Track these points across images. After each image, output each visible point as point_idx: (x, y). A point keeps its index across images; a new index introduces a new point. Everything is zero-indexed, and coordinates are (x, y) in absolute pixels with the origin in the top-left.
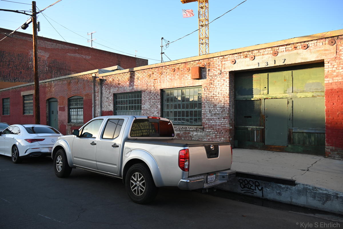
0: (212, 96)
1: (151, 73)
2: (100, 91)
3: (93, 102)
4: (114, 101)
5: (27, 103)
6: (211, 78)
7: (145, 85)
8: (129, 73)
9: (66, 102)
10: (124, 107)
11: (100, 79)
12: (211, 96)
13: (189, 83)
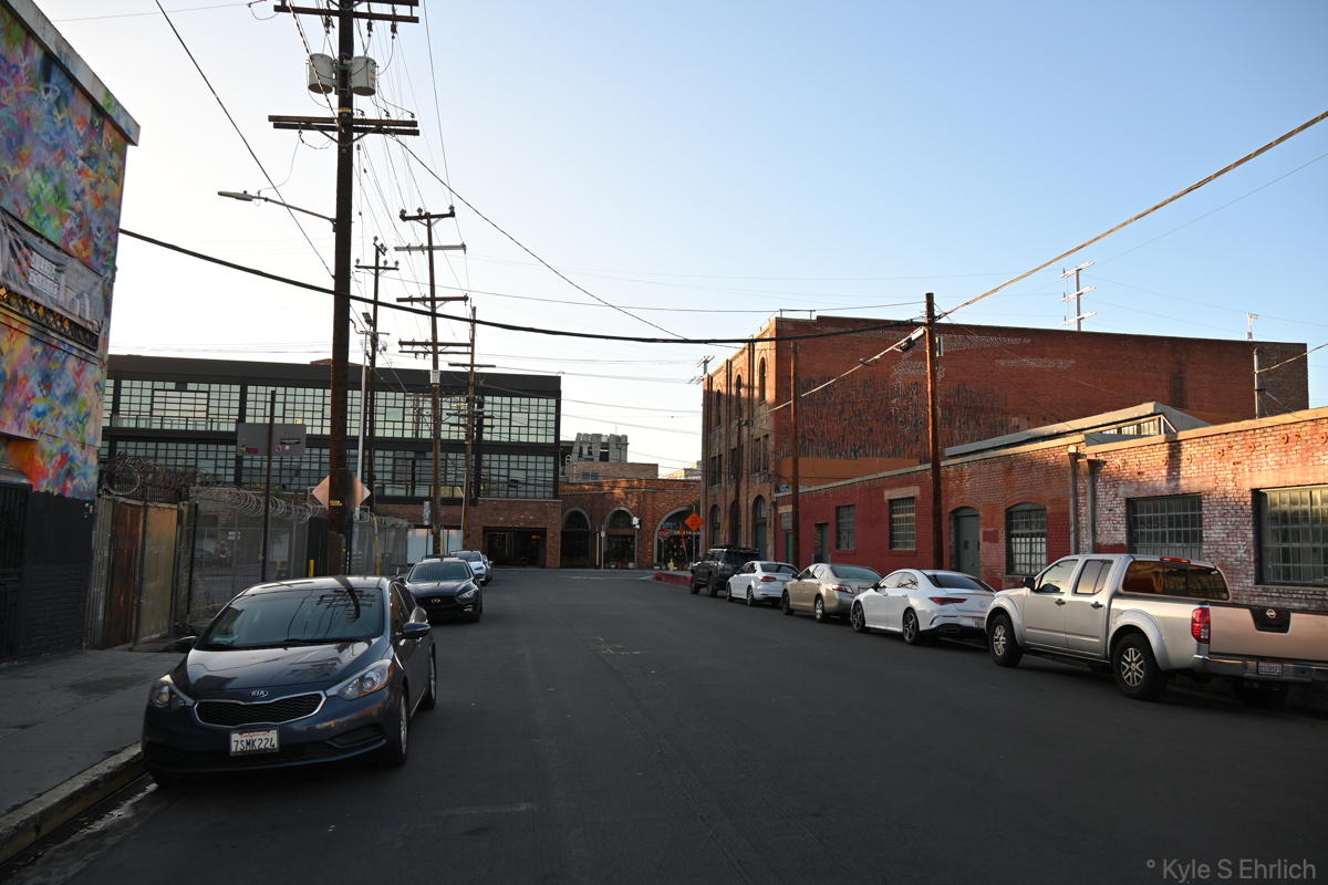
1: (1224, 445)
2: (1089, 492)
3: (1072, 519)
4: (1128, 517)
5: (900, 520)
7: (1211, 478)
8: (1167, 445)
9: (1001, 518)
10: (1156, 533)
11: (1089, 461)
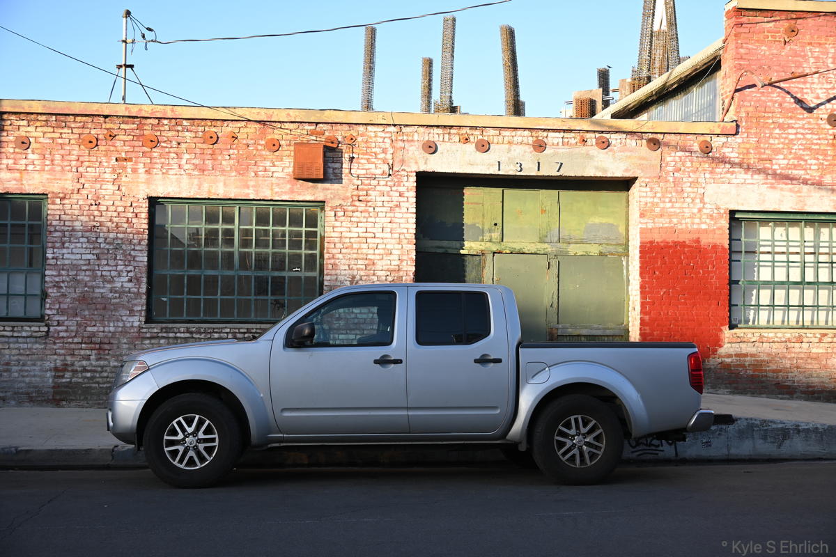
0: (361, 235)
1: (99, 132)
6: (359, 182)
7: (70, 175)
12: (356, 235)
13: (276, 190)
